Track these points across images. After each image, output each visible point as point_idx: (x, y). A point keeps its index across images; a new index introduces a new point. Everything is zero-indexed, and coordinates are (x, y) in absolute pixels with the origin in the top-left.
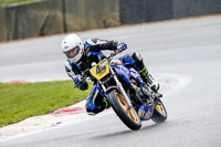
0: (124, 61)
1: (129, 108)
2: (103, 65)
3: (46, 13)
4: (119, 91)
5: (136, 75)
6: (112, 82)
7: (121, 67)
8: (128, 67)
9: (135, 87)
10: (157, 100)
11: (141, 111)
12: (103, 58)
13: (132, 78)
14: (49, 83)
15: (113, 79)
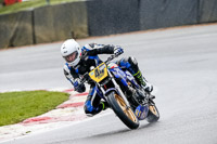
0: (120, 64)
1: (127, 109)
2: (101, 69)
3: (16, 25)
4: (117, 93)
5: (131, 78)
6: (111, 85)
7: (118, 70)
8: (124, 70)
9: (131, 88)
10: (150, 101)
11: (137, 111)
12: (100, 62)
13: (128, 80)
14: (19, 93)
15: (111, 81)
